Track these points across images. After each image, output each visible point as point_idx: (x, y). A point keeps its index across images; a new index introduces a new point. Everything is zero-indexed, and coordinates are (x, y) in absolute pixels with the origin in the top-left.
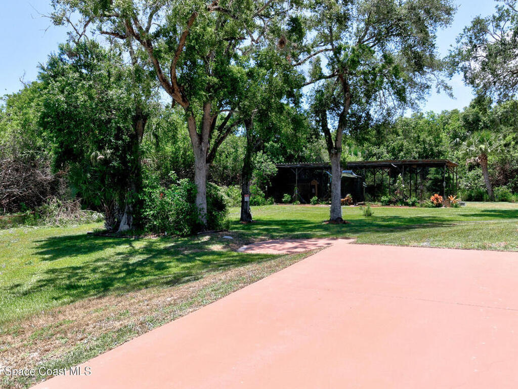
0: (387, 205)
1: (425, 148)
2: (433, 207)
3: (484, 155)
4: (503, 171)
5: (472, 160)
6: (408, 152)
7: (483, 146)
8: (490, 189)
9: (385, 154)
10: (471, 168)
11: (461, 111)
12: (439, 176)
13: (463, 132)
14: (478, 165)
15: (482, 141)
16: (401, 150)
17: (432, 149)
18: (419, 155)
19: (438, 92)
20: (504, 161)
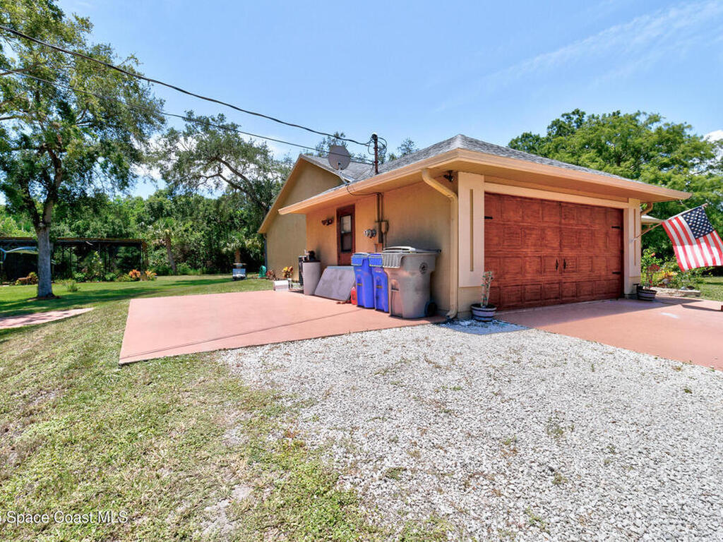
0: (82, 282)
1: (114, 229)
2: (132, 281)
3: (168, 237)
4: (182, 251)
5: (157, 242)
6: (95, 231)
7: (168, 231)
8: (173, 264)
9: (68, 231)
10: (157, 248)
11: (145, 198)
12: (129, 255)
13: (147, 217)
14: (162, 245)
15: (166, 226)
16: (86, 229)
17: (121, 231)
18: (108, 235)
19: (144, 182)
20: (183, 244)
